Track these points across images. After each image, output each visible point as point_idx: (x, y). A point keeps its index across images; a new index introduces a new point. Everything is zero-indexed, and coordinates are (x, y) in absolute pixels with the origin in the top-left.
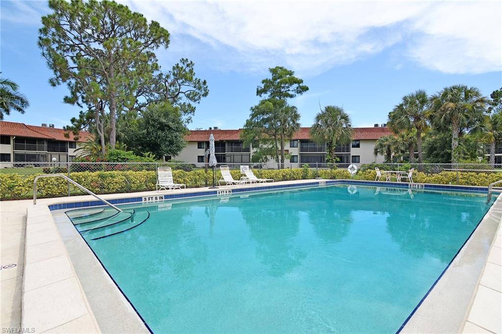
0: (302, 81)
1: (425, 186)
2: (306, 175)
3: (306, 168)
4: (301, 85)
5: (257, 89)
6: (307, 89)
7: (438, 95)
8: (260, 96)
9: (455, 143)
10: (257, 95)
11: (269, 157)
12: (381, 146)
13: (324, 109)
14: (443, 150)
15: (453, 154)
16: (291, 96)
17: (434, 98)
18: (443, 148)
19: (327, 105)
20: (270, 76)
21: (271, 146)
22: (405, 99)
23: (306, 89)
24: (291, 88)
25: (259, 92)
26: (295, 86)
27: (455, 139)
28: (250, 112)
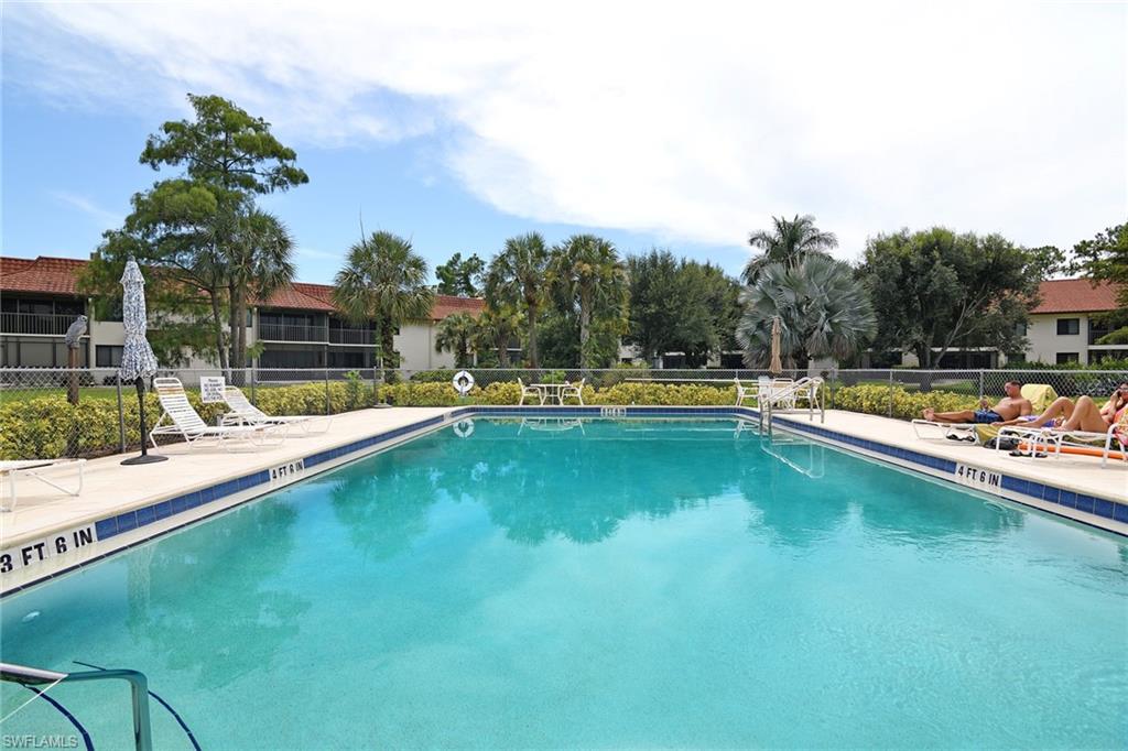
0: (292, 156)
1: (628, 410)
2: (355, 400)
3: (354, 380)
4: (289, 163)
5: (150, 144)
6: (305, 180)
7: (561, 246)
8: (154, 166)
9: (585, 333)
10: (143, 161)
11: (188, 352)
12: (451, 333)
13: (369, 238)
14: (567, 345)
15: (583, 352)
16: (261, 189)
17: (556, 253)
18: (567, 341)
19: (376, 230)
20: (192, 117)
21: (193, 320)
22: (511, 244)
23: (298, 178)
24: (258, 166)
25: (152, 156)
26: (271, 164)
27: (586, 327)
28: (131, 210)
